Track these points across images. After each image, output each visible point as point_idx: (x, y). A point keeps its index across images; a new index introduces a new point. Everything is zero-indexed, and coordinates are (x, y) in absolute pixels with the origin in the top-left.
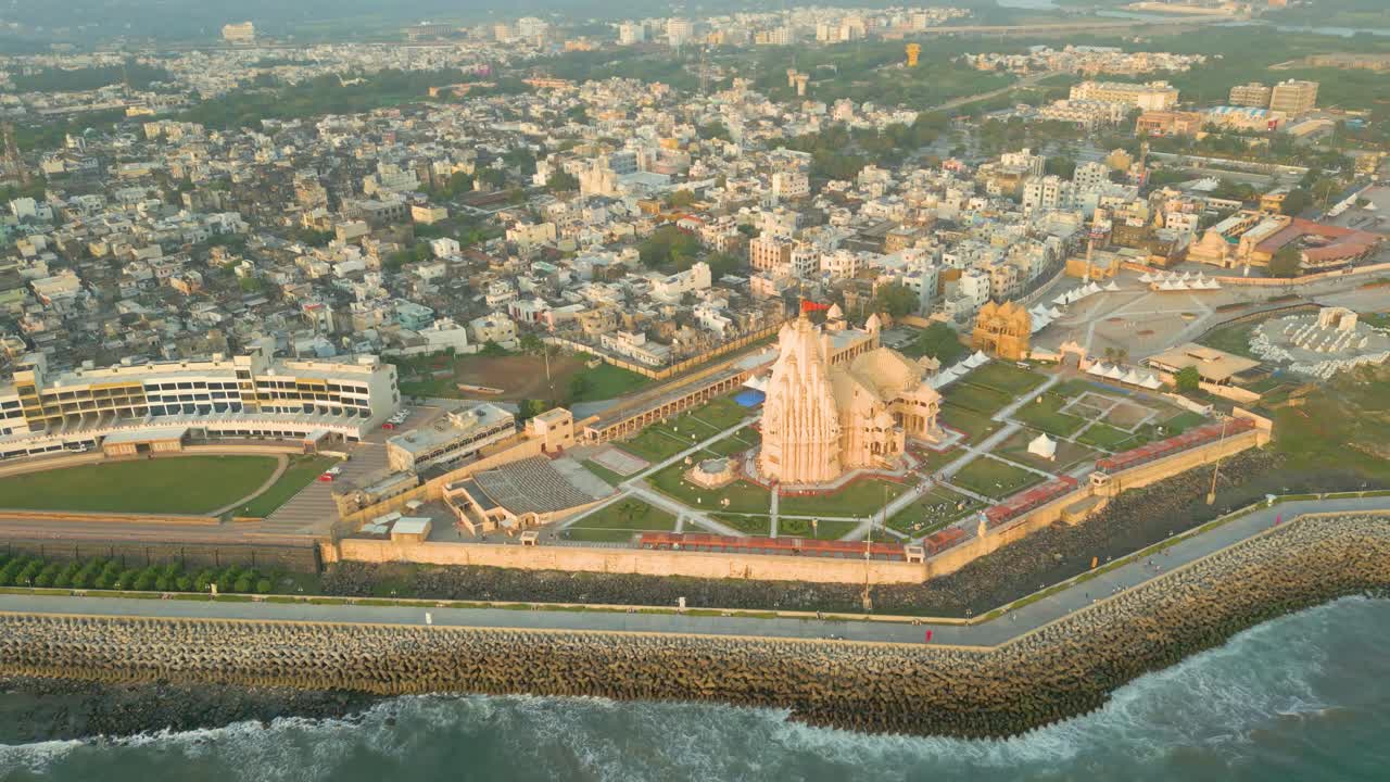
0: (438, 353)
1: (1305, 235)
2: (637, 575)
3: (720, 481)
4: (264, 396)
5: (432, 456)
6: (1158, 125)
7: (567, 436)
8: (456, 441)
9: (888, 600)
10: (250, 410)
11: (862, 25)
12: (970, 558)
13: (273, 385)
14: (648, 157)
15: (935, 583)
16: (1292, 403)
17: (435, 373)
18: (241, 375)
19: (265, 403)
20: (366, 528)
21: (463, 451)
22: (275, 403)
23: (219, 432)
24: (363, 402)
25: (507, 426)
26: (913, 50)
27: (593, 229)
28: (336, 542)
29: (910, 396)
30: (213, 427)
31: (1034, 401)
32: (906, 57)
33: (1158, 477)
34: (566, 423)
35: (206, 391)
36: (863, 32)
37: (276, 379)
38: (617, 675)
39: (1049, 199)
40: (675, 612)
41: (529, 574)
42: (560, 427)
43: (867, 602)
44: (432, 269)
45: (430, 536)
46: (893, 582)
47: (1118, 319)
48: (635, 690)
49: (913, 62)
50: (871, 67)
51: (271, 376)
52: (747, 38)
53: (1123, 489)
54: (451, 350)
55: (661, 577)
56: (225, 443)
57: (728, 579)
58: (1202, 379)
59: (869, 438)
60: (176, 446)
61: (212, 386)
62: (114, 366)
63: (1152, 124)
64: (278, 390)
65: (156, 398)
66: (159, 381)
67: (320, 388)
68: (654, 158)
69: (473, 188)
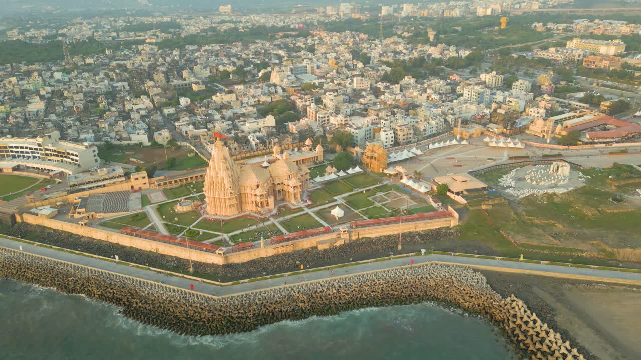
0: (136, 145)
1: (606, 125)
2: (118, 244)
3: (185, 210)
4: (47, 155)
5: (79, 185)
6: (594, 63)
7: (145, 184)
8: (91, 180)
9: (201, 270)
10: (44, 160)
11: (500, 7)
12: (254, 258)
13: (50, 150)
14: (312, 68)
15: (228, 266)
16: (484, 207)
17: (127, 153)
18: (39, 145)
19: (49, 158)
20: (33, 211)
21: (96, 185)
22: (52, 158)
23: (29, 168)
24: (76, 161)
25: (120, 177)
26: (504, 21)
27: (251, 98)
28: (21, 215)
29: (286, 182)
30: (28, 165)
31: (363, 192)
32: (500, 24)
33: (385, 234)
34: (144, 178)
35: (28, 151)
36: (500, 11)
37: (51, 148)
38: (70, 283)
39: (474, 97)
40: (113, 261)
41: (79, 237)
42: (140, 179)
43: (191, 270)
44: (169, 110)
45: (53, 217)
46: (211, 263)
47: (453, 158)
48: (72, 290)
49: (503, 27)
50: (480, 29)
51: (50, 147)
52: (440, 13)
53: (360, 237)
54: (141, 144)
55: (126, 247)
56: (30, 172)
57: (150, 252)
58: (449, 191)
59: (254, 199)
60: (10, 171)
61: (31, 149)
62: (3, 138)
63: (591, 62)
64: (52, 153)
65: (12, 152)
66: (13, 145)
67: (64, 153)
68: (316, 68)
69: (230, 77)
